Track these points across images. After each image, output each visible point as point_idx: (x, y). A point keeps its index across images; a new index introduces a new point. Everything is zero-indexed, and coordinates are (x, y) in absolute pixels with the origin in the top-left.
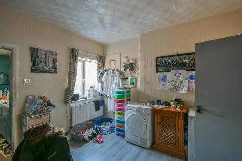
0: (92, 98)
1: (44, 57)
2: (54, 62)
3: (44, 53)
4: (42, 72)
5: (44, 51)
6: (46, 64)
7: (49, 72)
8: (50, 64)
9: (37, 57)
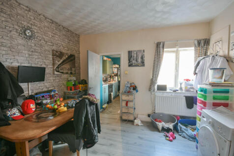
0: (184, 92)
1: (135, 55)
2: (142, 58)
3: (135, 53)
4: (134, 66)
5: (135, 51)
6: (137, 61)
7: (139, 66)
8: (140, 60)
9: (131, 56)
